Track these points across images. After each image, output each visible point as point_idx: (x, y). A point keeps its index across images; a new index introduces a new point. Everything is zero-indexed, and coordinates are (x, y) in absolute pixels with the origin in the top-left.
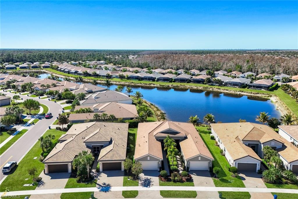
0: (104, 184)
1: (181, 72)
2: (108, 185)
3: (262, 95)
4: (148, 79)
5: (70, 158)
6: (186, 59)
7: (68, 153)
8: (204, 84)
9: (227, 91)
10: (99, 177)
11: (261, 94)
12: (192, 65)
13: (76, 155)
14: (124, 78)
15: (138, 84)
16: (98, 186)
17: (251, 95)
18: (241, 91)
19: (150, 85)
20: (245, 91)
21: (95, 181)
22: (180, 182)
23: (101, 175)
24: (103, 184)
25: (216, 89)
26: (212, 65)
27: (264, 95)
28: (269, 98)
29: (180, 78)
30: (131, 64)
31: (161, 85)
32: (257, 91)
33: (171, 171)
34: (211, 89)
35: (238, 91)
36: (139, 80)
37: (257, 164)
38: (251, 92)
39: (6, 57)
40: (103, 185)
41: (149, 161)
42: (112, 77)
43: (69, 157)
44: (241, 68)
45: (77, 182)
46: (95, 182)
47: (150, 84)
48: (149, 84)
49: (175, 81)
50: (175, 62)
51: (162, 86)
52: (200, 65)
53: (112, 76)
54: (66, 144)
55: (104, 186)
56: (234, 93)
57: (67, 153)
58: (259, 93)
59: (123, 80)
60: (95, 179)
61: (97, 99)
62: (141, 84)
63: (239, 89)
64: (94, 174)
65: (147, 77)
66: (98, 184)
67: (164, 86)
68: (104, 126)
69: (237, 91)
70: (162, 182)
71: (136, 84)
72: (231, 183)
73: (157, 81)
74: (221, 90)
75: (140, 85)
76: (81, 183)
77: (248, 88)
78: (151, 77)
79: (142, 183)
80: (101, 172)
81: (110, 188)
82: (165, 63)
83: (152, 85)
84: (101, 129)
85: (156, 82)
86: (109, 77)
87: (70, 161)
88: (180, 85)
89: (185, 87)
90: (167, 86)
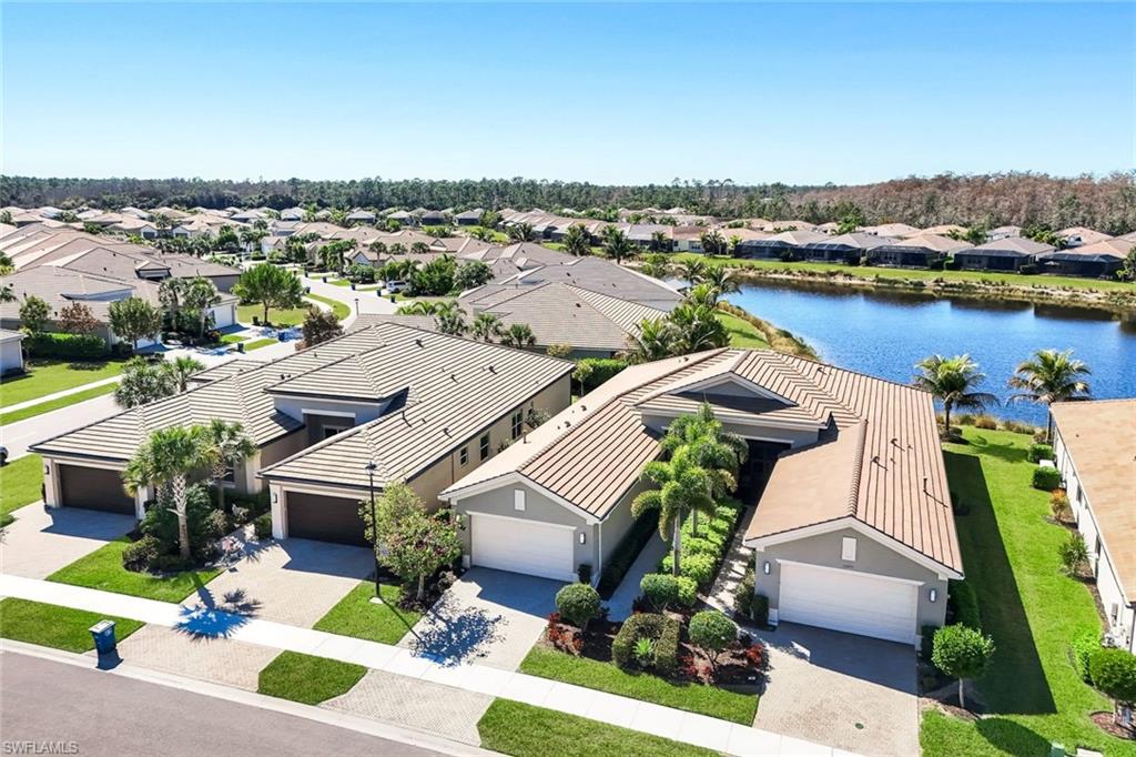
0: (235, 598)
4: (826, 254)
8: (1117, 279)
12: (1073, 215)
14: (723, 253)
15: (776, 272)
19: (832, 280)
21: (203, 575)
31: (880, 281)
36: (786, 259)
39: (358, 191)
40: (220, 602)
42: (675, 249)
47: (832, 274)
48: (821, 275)
49: (960, 263)
50: (986, 201)
53: (676, 243)
55: (228, 605)
59: (717, 258)
60: (218, 564)
62: (790, 273)
66: (204, 593)
67: (896, 282)
70: (552, 650)
71: (766, 273)
73: (868, 264)
75: (784, 276)
78: (844, 246)
79: (428, 635)
83: (840, 280)
85: (860, 267)
86: (663, 246)
88: (979, 280)
89: (1007, 293)
90: (911, 283)
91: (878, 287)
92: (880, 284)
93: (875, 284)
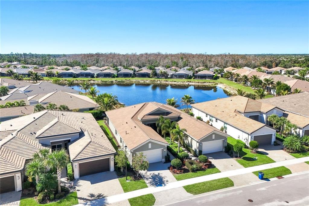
0: (92, 196)
1: (121, 69)
2: (99, 196)
3: (209, 84)
4: (84, 75)
5: (18, 164)
6: (121, 57)
7: (12, 158)
8: (150, 77)
9: (175, 83)
10: (76, 187)
11: (207, 83)
13: (26, 160)
14: (53, 76)
16: (82, 200)
17: (199, 84)
18: (188, 82)
19: (90, 82)
20: (192, 81)
21: (73, 195)
22: (201, 171)
23: (79, 184)
24: (89, 196)
25: (164, 82)
26: (149, 62)
27: (211, 84)
28: (216, 85)
29: (123, 73)
30: (57, 63)
31: (102, 81)
32: (203, 80)
33: (182, 159)
34: (159, 81)
35: (186, 82)
36: (75, 77)
37: (272, 134)
38: (198, 82)
40: (90, 198)
41: (150, 149)
43: (15, 163)
44: (177, 65)
45: (40, 203)
46: (73, 197)
47: (90, 80)
48: (87, 81)
49: (118, 76)
51: (105, 81)
52: (137, 63)
54: (2, 145)
55: (93, 198)
56: (183, 84)
57: (9, 158)
58: (205, 82)
59: (52, 78)
60: (71, 191)
61: (29, 93)
62: (78, 81)
63: (186, 80)
64: (67, 185)
65: (83, 73)
66: (81, 198)
67: (106, 81)
68: (62, 114)
69: (184, 82)
70: (178, 175)
72: (256, 160)
73: (97, 77)
74: (169, 82)
76: (47, 203)
77: (194, 79)
79: (151, 182)
80: (78, 180)
81: (105, 200)
82: (100, 61)
83: (92, 82)
84: (60, 118)
85: (95, 78)
87: (19, 170)
88: (125, 79)
89: (131, 82)
90: (110, 81)
91: (102, 83)
92: (103, 82)
93: (101, 82)
